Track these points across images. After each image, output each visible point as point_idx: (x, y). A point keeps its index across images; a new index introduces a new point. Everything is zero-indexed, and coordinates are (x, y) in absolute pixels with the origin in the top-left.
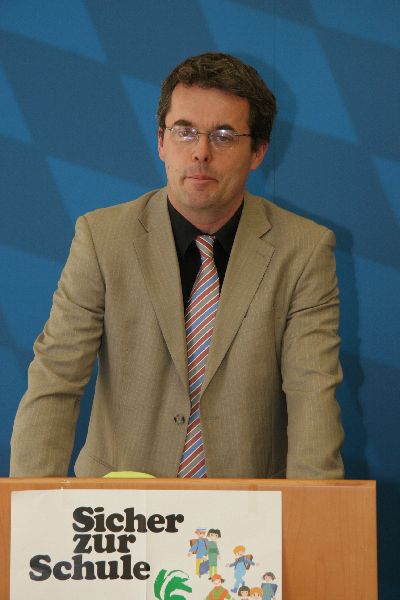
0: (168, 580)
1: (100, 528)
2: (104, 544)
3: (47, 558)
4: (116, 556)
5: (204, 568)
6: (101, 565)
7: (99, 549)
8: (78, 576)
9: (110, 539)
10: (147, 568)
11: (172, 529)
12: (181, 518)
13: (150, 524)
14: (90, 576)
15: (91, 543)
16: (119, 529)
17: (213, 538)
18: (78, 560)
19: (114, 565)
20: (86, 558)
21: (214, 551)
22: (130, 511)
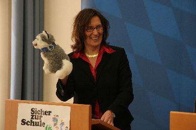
0: (48, 127)
1: (36, 114)
2: (37, 118)
3: (25, 120)
4: (39, 121)
5: (55, 125)
6: (36, 122)
7: (36, 119)
8: (31, 125)
9: (38, 116)
10: (44, 124)
11: (49, 115)
12: (51, 112)
13: (45, 113)
14: (34, 125)
15: (34, 117)
16: (39, 114)
17: (57, 117)
18: (31, 121)
19: (38, 122)
20: (33, 120)
21: (57, 121)
22: (41, 110)
